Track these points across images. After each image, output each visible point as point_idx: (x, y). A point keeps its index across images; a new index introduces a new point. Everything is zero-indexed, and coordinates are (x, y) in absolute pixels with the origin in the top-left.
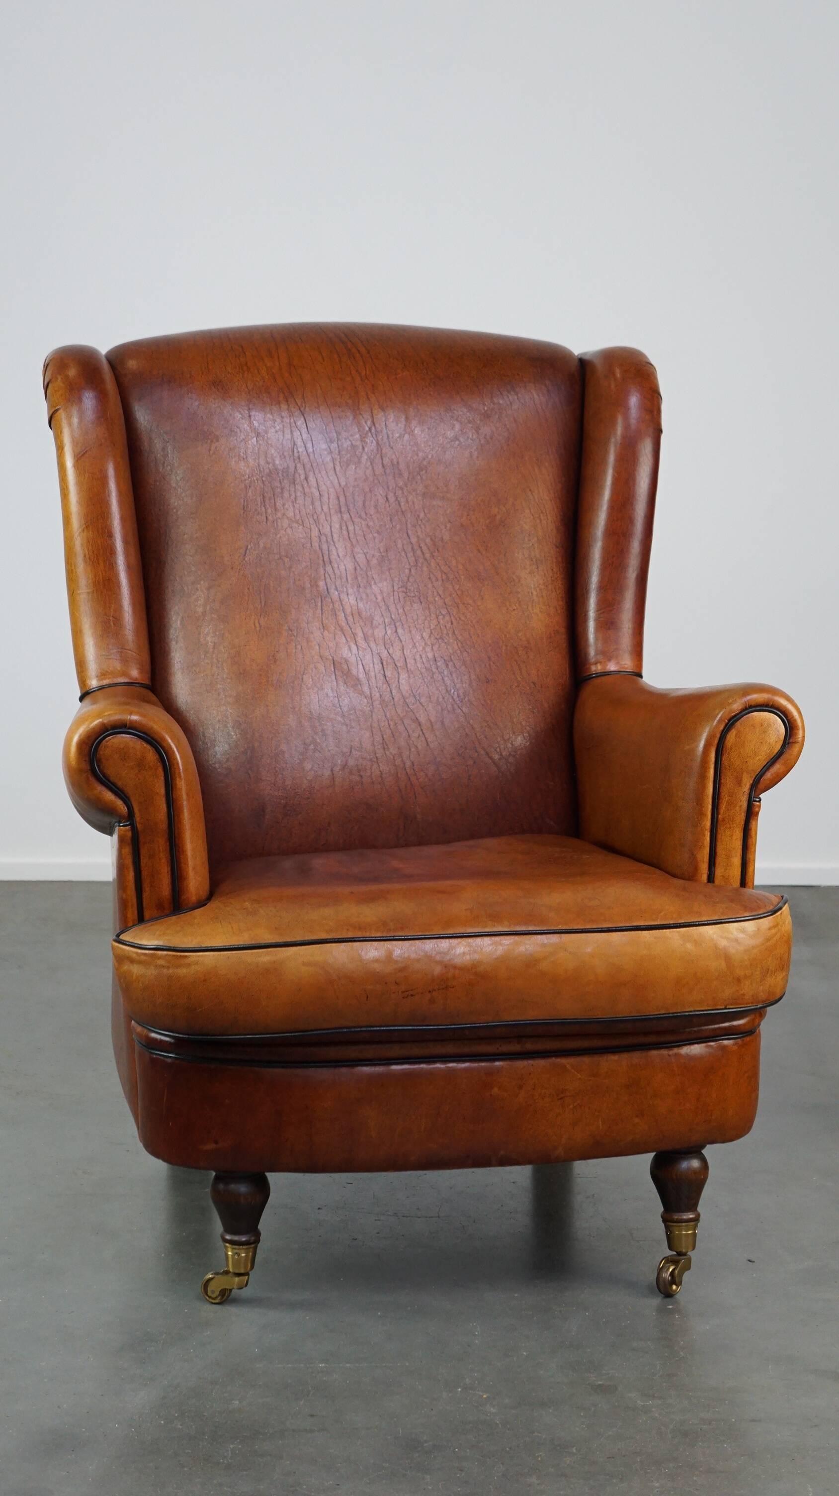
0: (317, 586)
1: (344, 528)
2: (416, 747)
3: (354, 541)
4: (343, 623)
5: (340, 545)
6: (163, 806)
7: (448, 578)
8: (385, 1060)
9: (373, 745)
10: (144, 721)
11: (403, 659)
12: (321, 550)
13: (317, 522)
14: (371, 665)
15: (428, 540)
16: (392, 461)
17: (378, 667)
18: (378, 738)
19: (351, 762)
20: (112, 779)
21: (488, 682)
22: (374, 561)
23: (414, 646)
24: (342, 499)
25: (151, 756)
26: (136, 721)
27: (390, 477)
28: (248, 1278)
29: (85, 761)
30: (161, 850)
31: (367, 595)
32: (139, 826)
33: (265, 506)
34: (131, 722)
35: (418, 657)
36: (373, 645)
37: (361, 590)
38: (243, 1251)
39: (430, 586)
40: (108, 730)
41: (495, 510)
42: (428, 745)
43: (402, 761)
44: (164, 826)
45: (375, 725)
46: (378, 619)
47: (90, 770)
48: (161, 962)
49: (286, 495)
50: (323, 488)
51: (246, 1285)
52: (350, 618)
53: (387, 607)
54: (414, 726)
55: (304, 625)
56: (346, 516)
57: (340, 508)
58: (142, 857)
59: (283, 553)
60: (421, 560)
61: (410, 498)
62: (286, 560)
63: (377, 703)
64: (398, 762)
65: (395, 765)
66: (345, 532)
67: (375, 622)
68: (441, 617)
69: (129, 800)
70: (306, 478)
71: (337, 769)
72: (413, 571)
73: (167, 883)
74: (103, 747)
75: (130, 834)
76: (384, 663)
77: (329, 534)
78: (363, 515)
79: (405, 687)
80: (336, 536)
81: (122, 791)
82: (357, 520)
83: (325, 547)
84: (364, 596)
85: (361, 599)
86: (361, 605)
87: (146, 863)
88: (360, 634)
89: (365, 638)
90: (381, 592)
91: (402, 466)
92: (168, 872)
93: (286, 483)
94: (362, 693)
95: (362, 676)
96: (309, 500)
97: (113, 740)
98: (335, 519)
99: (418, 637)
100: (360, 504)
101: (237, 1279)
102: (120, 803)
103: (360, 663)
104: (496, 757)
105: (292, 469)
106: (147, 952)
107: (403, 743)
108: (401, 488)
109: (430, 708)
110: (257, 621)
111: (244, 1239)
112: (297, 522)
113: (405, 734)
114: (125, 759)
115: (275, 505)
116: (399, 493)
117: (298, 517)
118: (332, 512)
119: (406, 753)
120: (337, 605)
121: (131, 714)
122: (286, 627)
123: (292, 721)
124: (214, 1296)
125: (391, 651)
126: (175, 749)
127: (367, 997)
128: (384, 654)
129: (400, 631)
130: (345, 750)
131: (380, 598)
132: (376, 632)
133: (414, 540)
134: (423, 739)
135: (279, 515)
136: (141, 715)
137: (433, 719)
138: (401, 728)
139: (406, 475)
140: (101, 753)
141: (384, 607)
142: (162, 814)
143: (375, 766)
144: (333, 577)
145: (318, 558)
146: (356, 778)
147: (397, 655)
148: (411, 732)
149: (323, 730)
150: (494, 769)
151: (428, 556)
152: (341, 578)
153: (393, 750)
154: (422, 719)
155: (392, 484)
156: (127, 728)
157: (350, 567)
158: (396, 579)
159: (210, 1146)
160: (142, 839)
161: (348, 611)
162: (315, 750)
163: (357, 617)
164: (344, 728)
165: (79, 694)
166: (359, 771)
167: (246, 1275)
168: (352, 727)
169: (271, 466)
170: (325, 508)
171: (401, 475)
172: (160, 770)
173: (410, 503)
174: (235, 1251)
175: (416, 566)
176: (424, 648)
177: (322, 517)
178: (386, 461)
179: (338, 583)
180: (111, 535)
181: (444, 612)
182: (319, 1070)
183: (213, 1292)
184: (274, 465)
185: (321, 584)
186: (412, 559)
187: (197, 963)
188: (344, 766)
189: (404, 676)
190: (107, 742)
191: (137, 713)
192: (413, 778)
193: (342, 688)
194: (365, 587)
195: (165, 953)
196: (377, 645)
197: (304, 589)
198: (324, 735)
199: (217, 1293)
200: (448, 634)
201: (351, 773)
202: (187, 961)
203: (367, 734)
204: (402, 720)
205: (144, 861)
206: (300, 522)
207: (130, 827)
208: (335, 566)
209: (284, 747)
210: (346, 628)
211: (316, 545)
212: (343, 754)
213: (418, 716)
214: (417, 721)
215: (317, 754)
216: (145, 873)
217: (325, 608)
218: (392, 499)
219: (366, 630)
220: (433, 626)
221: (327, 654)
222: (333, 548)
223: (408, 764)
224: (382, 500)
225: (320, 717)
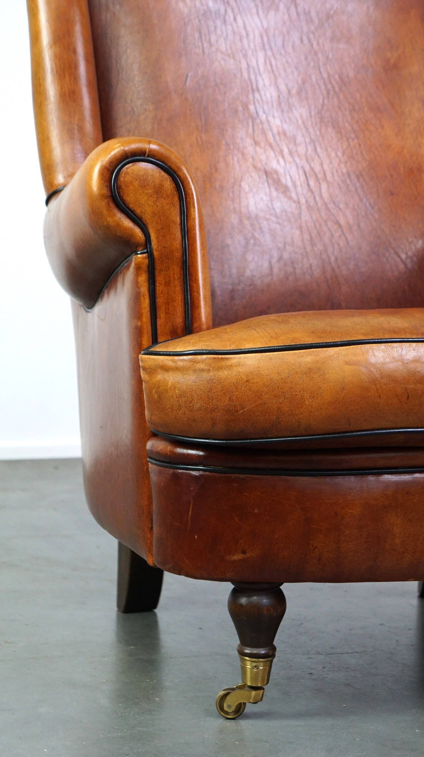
0: (248, 109)
1: (268, 62)
2: (339, 245)
3: (277, 74)
4: (271, 140)
5: (265, 76)
6: (178, 234)
7: (354, 109)
8: (409, 468)
9: (303, 241)
10: (162, 151)
11: (322, 172)
12: (250, 79)
13: (245, 56)
14: (297, 176)
15: (337, 76)
16: (304, 10)
17: (303, 178)
18: (306, 237)
19: (286, 256)
20: (131, 206)
21: (392, 194)
22: (294, 91)
23: (331, 162)
24: (265, 39)
25: (168, 184)
26: (154, 150)
27: (304, 23)
28: (263, 692)
29: (107, 186)
30: (176, 278)
31: (290, 119)
32: (156, 253)
33: (202, 41)
34: (150, 150)
35: (335, 172)
36: (297, 160)
37: (285, 114)
38: (261, 664)
39: (340, 114)
40: (127, 157)
41: (389, 55)
42: (348, 243)
43: (328, 255)
44: (178, 254)
45: (304, 225)
46: (300, 139)
47: (110, 196)
48: (202, 366)
49: (219, 32)
50: (249, 28)
51: (261, 700)
52: (277, 138)
53: (307, 129)
54: (336, 227)
55: (239, 141)
56: (269, 53)
57: (264, 46)
58: (158, 284)
59: (218, 81)
60: (332, 93)
61: (321, 41)
62: (222, 87)
63: (304, 207)
64: (324, 256)
65: (322, 259)
66: (269, 66)
67: (297, 142)
68: (350, 140)
69: (146, 228)
70: (235, 19)
71: (274, 261)
72: (326, 101)
73: (181, 310)
74: (124, 174)
75: (147, 261)
76: (308, 175)
77: (256, 67)
78: (283, 52)
79: (325, 195)
80: (262, 69)
81: (140, 219)
82: (278, 57)
83: (253, 77)
84: (287, 119)
85: (286, 121)
86: (285, 127)
87: (162, 290)
88: (286, 151)
89: (291, 153)
90: (301, 117)
91: (313, 14)
92: (182, 300)
93: (219, 23)
94: (290, 198)
95: (290, 184)
96: (237, 38)
97: (133, 168)
98: (261, 55)
99: (333, 155)
100: (280, 43)
101: (254, 693)
102: (138, 231)
103: (287, 174)
104: (403, 256)
105: (222, 11)
106: (185, 357)
107: (326, 239)
108: (313, 33)
109: (348, 213)
110: (199, 137)
111: (263, 652)
112: (229, 56)
113: (328, 234)
114: (145, 186)
115: (210, 39)
116: (311, 36)
117: (229, 52)
118: (258, 48)
119: (330, 249)
120: (266, 126)
121: (150, 142)
122: (224, 142)
123: (234, 219)
124: (230, 711)
125: (312, 165)
126: (190, 180)
127: (408, 397)
128: (307, 168)
129: (319, 150)
130: (280, 245)
131: (300, 122)
132: (299, 149)
133: (325, 76)
134: (343, 238)
135: (214, 49)
136: (159, 145)
137: (351, 222)
138: (325, 229)
139: (316, 21)
140: (122, 179)
141: (304, 130)
142: (177, 242)
143: (305, 260)
144: (260, 102)
145: (248, 86)
146: (289, 269)
147: (317, 168)
148: (333, 232)
149: (260, 228)
150: (402, 266)
151: (337, 89)
152: (267, 103)
153: (320, 247)
154: (342, 221)
155: (305, 29)
156: (146, 156)
157: (275, 95)
158: (313, 107)
159: (237, 557)
160: (158, 266)
161: (275, 131)
162: (254, 245)
163: (282, 137)
164: (278, 226)
165: (44, 197)
166: (292, 263)
167: (262, 690)
168: (284, 226)
169: (205, 8)
170: (252, 45)
171: (312, 21)
172: (176, 198)
173: (321, 46)
174: (254, 664)
175: (328, 97)
176: (339, 165)
177: (250, 53)
178: (300, 9)
179: (266, 107)
180: (75, 52)
181: (353, 136)
182: (347, 478)
183: (229, 706)
184: (208, 5)
185: (252, 107)
186: (325, 92)
187: (239, 365)
188: (280, 259)
189: (324, 186)
190: (127, 169)
191: (155, 143)
192: (337, 270)
193: (274, 194)
194: (288, 112)
195: (205, 356)
196: (301, 160)
197: (237, 111)
198: (262, 232)
199: (233, 708)
200: (357, 154)
201: (285, 264)
202: (229, 363)
203: (297, 232)
204: (325, 222)
205: (159, 288)
206: (231, 56)
207: (147, 254)
208: (262, 93)
209: (229, 241)
210: (274, 144)
211: (245, 75)
212: (279, 249)
213: (338, 218)
214: (337, 223)
215: (257, 248)
216: (160, 300)
217: (256, 128)
218: (306, 41)
219: (291, 147)
220: (345, 147)
221: (259, 165)
222: (259, 79)
223: (333, 259)
224: (297, 42)
225: (257, 217)
